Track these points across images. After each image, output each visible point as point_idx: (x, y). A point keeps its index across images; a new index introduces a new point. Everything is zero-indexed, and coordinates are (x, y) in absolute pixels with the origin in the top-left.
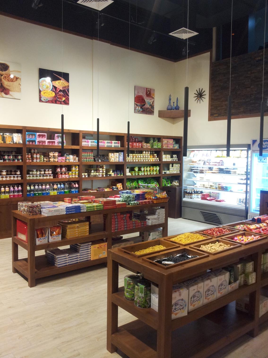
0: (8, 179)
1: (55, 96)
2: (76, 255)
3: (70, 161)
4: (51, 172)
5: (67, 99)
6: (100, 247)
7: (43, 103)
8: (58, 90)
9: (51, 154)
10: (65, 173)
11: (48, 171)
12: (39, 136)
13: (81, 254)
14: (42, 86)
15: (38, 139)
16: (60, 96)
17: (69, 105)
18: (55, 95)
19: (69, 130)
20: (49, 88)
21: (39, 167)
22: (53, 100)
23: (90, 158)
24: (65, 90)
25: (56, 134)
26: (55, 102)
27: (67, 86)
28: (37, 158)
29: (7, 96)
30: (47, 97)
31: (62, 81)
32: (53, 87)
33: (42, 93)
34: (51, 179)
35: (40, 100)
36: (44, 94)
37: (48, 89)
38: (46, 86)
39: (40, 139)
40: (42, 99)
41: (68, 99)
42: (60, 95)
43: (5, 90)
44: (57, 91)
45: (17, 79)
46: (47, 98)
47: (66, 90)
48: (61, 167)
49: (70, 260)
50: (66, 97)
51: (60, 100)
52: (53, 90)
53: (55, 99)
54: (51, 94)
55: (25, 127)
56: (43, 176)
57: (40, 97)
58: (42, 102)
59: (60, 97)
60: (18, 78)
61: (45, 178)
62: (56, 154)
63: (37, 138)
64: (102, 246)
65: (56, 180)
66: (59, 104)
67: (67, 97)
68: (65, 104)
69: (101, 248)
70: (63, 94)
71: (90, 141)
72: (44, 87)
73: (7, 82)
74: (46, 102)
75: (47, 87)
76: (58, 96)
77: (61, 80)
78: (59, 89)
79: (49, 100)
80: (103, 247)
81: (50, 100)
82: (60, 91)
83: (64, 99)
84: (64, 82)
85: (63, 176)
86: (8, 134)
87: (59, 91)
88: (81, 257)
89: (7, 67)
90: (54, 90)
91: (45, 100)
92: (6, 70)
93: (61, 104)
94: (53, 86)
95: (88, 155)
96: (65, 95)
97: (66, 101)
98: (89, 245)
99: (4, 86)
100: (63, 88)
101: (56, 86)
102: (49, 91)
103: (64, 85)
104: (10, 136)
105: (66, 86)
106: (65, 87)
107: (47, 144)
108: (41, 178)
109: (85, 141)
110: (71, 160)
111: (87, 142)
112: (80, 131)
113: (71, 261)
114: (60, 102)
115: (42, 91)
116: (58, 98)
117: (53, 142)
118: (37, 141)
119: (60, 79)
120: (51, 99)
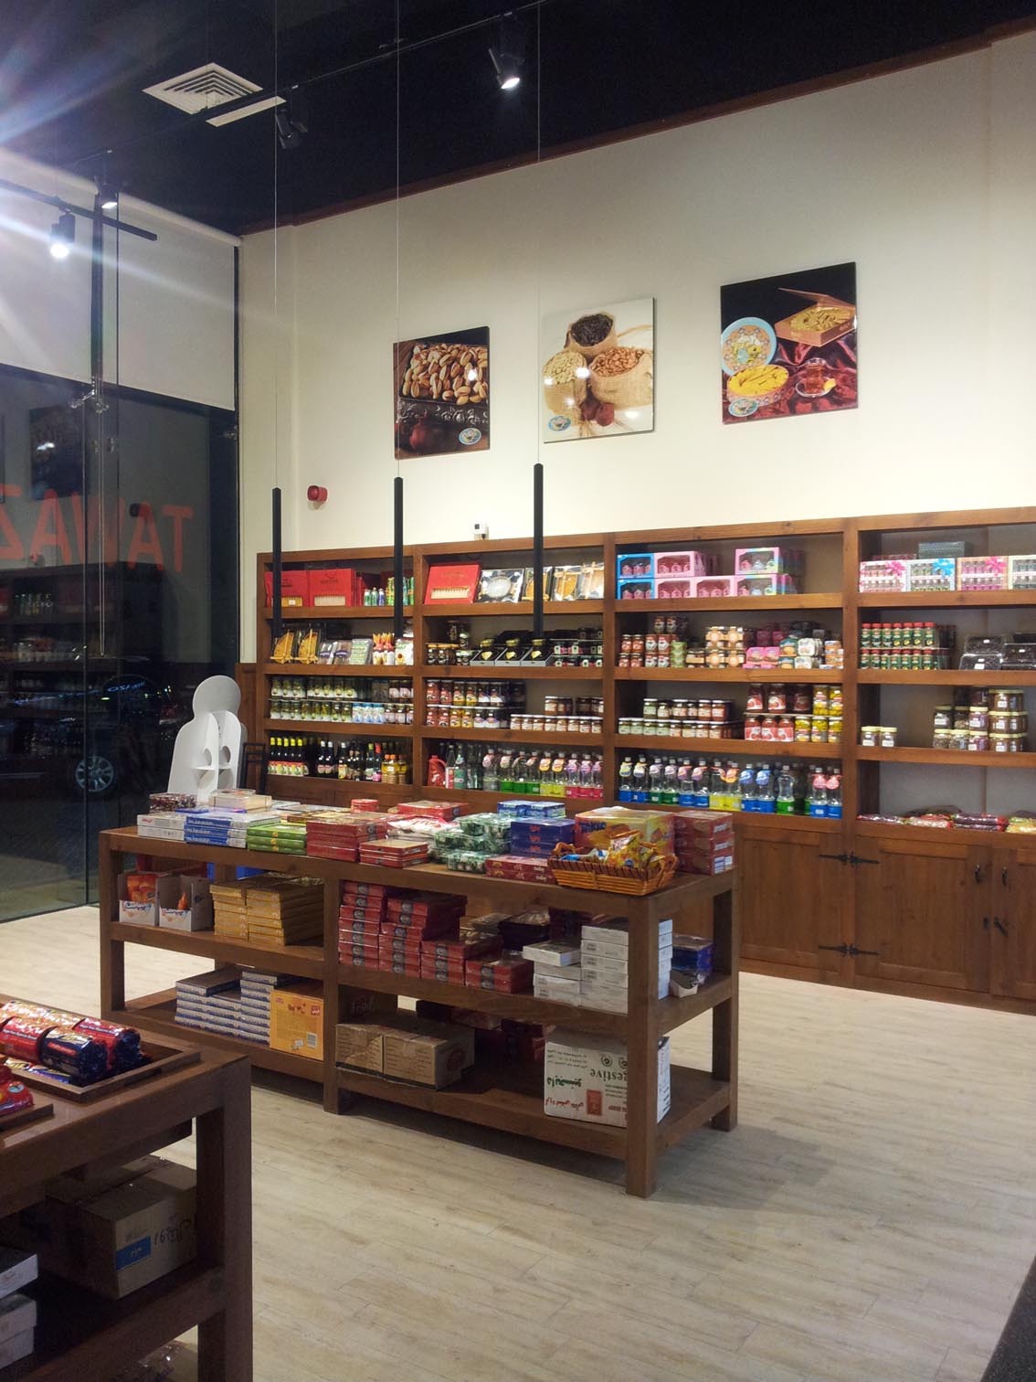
0: (560, 728)
1: (789, 385)
2: (230, 1004)
3: (797, 665)
4: (718, 713)
5: (844, 380)
6: (299, 1008)
7: (738, 425)
8: (804, 354)
9: (714, 635)
10: (778, 720)
11: (710, 706)
12: (667, 562)
13: (245, 1008)
14: (731, 356)
15: (658, 577)
16: (810, 375)
17: (856, 407)
18: (787, 377)
19: (789, 524)
20: (760, 356)
21: (669, 691)
22: (779, 402)
23: (912, 652)
24: (838, 344)
25: (737, 550)
26: (788, 410)
27: (846, 323)
28: (657, 652)
29: (609, 429)
30: (753, 394)
31: (819, 309)
32: (777, 346)
33: (732, 384)
34: (715, 741)
35: (728, 417)
36: (741, 385)
37: (756, 360)
38: (751, 350)
39: (672, 574)
40: (734, 410)
41: (851, 381)
42: (814, 372)
43: (599, 410)
44: (799, 357)
45: (638, 358)
46: (755, 399)
47: (841, 342)
48: (764, 690)
49: (211, 1013)
50: (841, 376)
51: (814, 396)
52: (777, 360)
53: (788, 396)
54: (769, 381)
55: (610, 536)
56: (681, 726)
57: (726, 403)
58: (735, 419)
59: (812, 379)
60: (643, 353)
61: (688, 733)
62: (736, 635)
63: (656, 575)
64: (304, 1005)
65: (734, 746)
66: (810, 413)
67: (847, 372)
68: (835, 407)
69: (300, 1012)
70: (828, 363)
71: (907, 564)
72: (739, 357)
73: (607, 379)
74: (750, 418)
75: (752, 355)
76: (803, 381)
77: (816, 303)
78: (806, 346)
79: (762, 404)
80: (307, 1010)
81: (765, 407)
82: (814, 352)
83: (830, 384)
84: (828, 311)
85: (767, 732)
86: (566, 568)
87: (809, 356)
88: (244, 1021)
89: (607, 324)
90: (786, 358)
91: (743, 409)
92: (605, 337)
93: (816, 409)
94: (779, 340)
95: (902, 634)
96: (835, 366)
97: (840, 391)
98: (267, 983)
99: (597, 397)
100: (824, 336)
101: (794, 337)
102: (763, 367)
103: (831, 320)
104: (573, 573)
105: (842, 325)
106: (835, 330)
107: (693, 593)
108: (674, 732)
109: (884, 567)
110: (803, 660)
111: (889, 571)
112: (847, 522)
113: (212, 1017)
114: (809, 404)
115: (734, 378)
116: (802, 388)
117: (721, 585)
118: (656, 583)
119: (811, 303)
120: (772, 401)
